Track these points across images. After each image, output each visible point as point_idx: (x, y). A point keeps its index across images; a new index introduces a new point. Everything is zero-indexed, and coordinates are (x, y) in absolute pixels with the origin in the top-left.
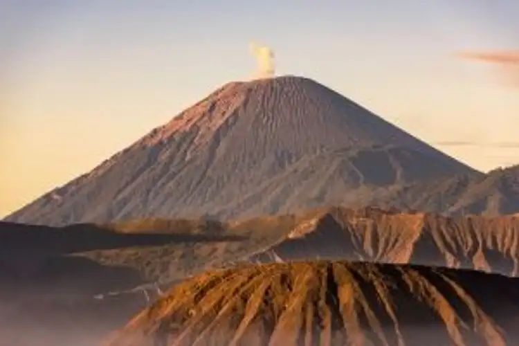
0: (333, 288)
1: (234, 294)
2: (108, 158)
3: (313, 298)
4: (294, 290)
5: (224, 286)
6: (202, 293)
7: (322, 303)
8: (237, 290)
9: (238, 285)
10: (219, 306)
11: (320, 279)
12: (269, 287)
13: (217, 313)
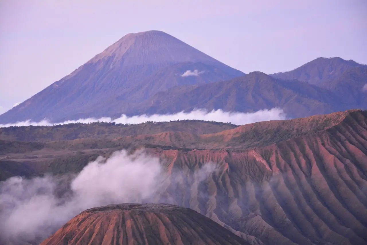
0: (124, 221)
1: (91, 224)
2: (77, 68)
3: (117, 225)
4: (111, 222)
5: (87, 221)
6: (80, 224)
7: (120, 227)
8: (92, 223)
9: (92, 221)
10: (85, 229)
11: (120, 218)
12: (103, 222)
13: (85, 231)
